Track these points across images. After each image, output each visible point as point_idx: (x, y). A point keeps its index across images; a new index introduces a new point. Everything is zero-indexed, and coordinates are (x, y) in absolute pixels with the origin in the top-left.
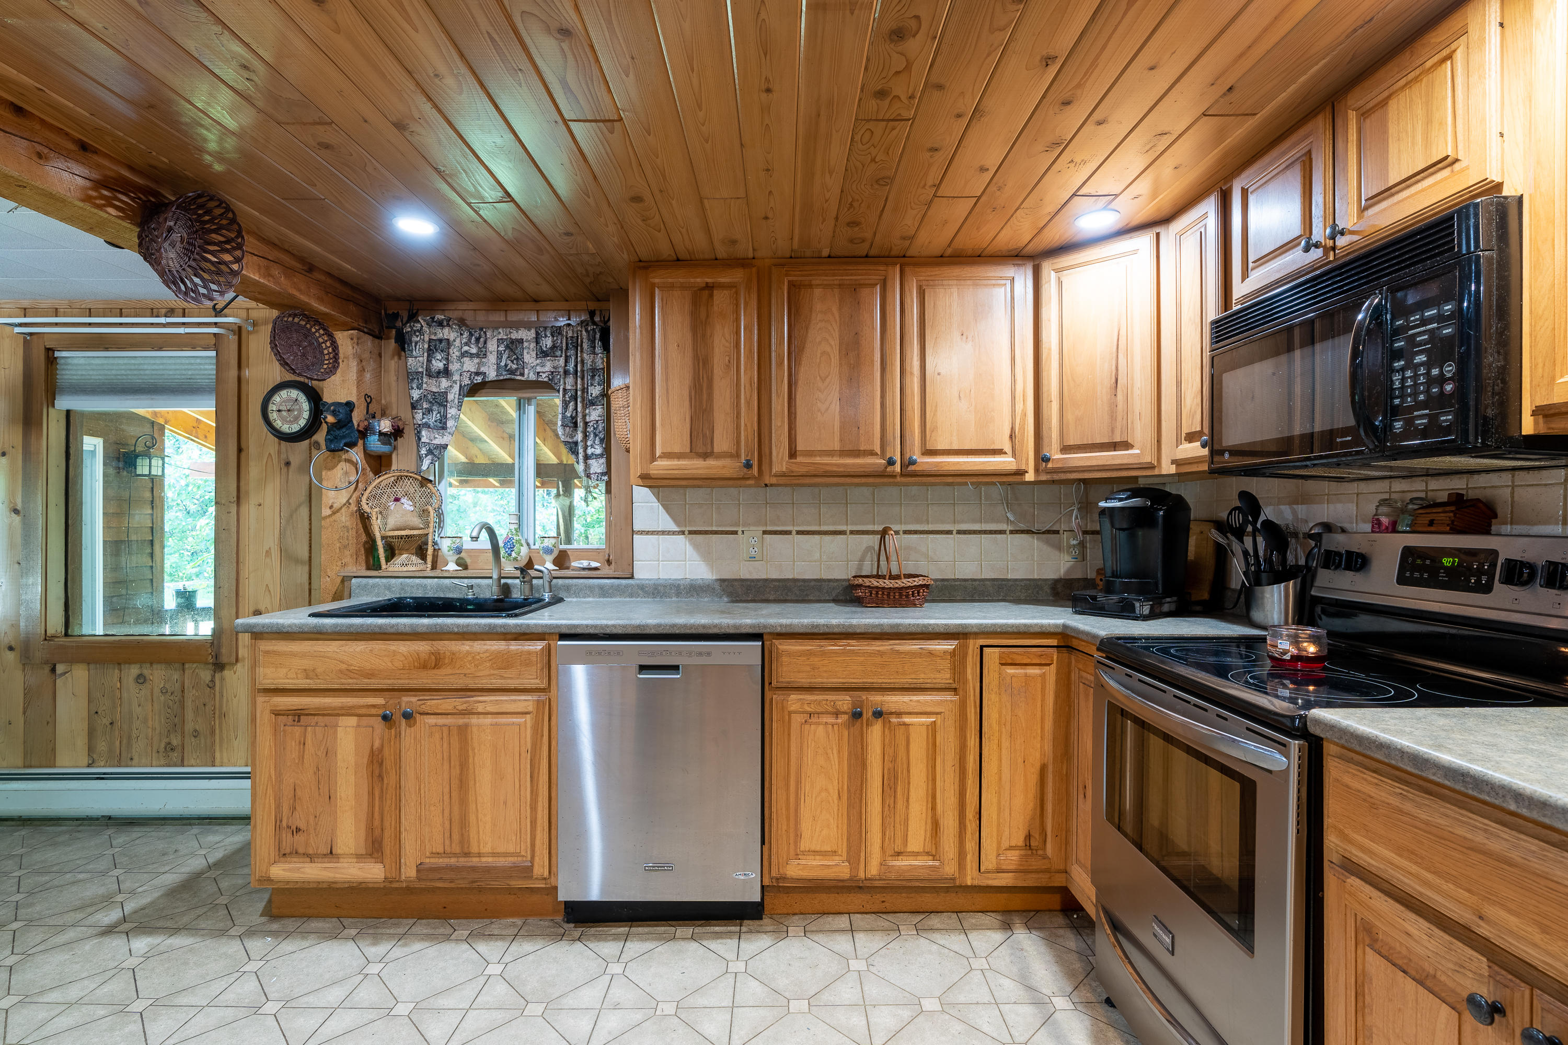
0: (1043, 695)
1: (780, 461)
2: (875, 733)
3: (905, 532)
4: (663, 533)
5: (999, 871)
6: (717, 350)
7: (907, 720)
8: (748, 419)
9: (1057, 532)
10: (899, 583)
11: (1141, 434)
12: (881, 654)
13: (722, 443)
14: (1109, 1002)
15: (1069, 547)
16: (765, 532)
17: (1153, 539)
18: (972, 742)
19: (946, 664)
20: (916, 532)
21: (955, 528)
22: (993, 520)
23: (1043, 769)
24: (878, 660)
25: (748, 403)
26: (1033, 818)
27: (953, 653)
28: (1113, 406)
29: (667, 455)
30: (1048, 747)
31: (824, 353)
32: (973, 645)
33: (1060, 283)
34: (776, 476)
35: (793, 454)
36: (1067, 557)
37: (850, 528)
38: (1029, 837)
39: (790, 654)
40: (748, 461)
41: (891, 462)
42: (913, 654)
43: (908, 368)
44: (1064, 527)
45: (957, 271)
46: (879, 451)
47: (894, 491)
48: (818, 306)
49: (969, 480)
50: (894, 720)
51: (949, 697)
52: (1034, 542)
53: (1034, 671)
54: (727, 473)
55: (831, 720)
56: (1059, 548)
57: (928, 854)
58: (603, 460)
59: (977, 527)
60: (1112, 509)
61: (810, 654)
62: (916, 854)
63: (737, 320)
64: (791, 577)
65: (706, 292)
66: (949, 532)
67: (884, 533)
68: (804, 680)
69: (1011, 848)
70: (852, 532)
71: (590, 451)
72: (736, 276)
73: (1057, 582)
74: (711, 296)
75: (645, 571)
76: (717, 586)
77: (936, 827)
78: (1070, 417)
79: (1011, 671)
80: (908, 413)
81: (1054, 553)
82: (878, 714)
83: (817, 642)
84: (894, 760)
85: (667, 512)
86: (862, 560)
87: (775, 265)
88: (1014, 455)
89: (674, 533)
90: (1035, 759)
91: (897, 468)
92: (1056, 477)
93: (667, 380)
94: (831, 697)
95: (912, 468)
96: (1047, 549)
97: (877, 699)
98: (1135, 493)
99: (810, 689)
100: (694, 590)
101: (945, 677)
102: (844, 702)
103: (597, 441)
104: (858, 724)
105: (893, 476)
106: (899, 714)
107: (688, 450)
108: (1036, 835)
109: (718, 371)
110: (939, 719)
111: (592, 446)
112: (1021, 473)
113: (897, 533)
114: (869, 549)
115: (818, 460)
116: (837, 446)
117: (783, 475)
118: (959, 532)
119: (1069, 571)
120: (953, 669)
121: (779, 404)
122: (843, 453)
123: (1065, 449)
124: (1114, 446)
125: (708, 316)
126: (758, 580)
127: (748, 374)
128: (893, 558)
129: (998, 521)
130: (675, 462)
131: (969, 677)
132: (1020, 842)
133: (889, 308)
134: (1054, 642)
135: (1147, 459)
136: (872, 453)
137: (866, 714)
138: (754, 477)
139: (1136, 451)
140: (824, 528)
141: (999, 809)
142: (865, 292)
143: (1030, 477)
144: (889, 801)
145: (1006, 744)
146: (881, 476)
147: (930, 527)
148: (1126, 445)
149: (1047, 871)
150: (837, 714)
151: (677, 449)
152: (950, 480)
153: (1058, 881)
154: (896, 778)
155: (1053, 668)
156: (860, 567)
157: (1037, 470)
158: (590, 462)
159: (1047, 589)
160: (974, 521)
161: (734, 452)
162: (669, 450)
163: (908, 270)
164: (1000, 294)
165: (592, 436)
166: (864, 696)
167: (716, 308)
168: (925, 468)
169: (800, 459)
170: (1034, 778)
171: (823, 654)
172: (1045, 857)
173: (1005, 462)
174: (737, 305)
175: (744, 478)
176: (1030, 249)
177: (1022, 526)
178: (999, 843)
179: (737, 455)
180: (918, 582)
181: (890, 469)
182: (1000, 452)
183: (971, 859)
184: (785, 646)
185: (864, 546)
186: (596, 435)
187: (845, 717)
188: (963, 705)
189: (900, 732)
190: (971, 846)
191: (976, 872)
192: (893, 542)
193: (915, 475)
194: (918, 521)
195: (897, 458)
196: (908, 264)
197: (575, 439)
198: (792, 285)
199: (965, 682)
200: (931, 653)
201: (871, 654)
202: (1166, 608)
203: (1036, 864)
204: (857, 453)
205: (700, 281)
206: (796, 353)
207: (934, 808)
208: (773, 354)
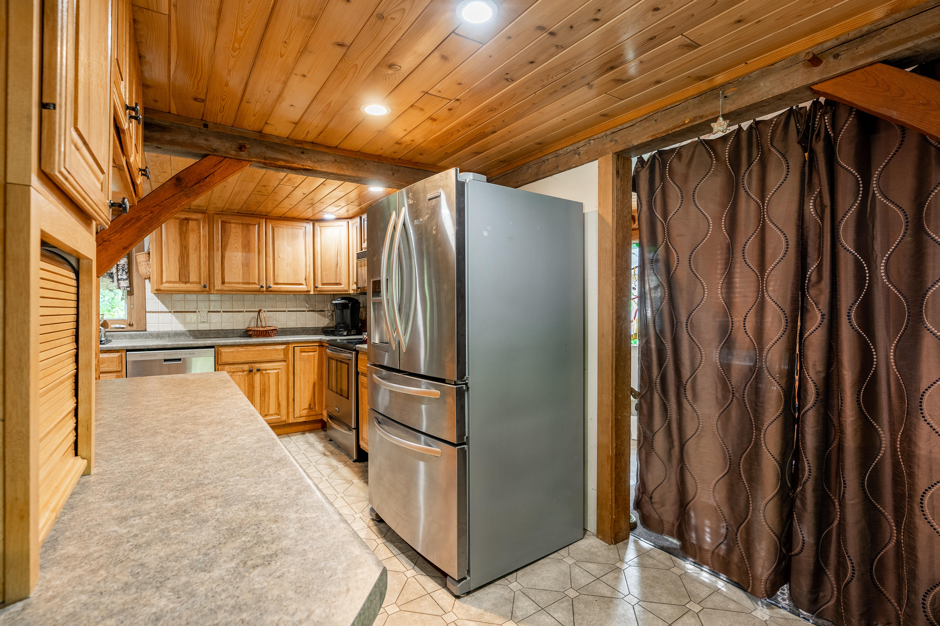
0: (314, 361)
1: (218, 285)
2: (257, 377)
3: (268, 311)
4: (161, 312)
5: (301, 417)
6: (191, 243)
7: (268, 372)
8: (204, 269)
9: (324, 311)
10: (265, 329)
11: (344, 281)
12: (259, 351)
13: (193, 277)
14: (331, 440)
15: (328, 316)
16: (209, 312)
17: (348, 312)
18: (291, 377)
19: (282, 353)
20: (272, 311)
21: (287, 310)
22: (301, 307)
23: (314, 384)
24: (258, 352)
25: (204, 264)
26: (311, 399)
27: (284, 349)
28: (336, 272)
29: (168, 282)
30: (316, 377)
31: (236, 247)
32: (291, 346)
33: (321, 231)
34: (216, 291)
35: (223, 283)
36: (327, 320)
37: (246, 310)
38: (310, 405)
39: (225, 352)
40: (205, 285)
41: (262, 287)
42: (271, 350)
43: (268, 254)
44: (326, 309)
45: (286, 223)
46: (257, 283)
47: (263, 296)
48: (233, 230)
49: (291, 293)
50: (264, 372)
51: (283, 363)
52: (316, 315)
53: (312, 354)
54: (195, 289)
55: (241, 374)
56: (325, 317)
57: (276, 414)
58: (128, 281)
59: (295, 309)
60: (336, 304)
61: (233, 352)
62: (272, 415)
63: (200, 232)
64: (220, 329)
65: (186, 221)
66: (285, 311)
67: (259, 311)
68: (231, 361)
69: (304, 409)
70: (246, 311)
71: (120, 277)
72: (199, 216)
73: (323, 328)
74: (188, 223)
75: (151, 328)
76: (187, 333)
77: (279, 405)
78: (324, 274)
79: (304, 354)
80: (268, 270)
81: (323, 318)
82: (258, 370)
83: (236, 348)
84: (264, 385)
85: (163, 303)
86: (250, 322)
87: (216, 214)
88: (306, 285)
89: (166, 312)
90: (312, 381)
91: (265, 289)
92: (320, 293)
93: (168, 253)
94: (241, 366)
95: (270, 289)
96: (320, 316)
97: (258, 366)
98: (343, 299)
99: (233, 364)
100: (177, 334)
101: (281, 357)
102: (246, 367)
103: (124, 273)
104: (251, 374)
105: (263, 292)
106: (266, 370)
107: (178, 280)
108: (312, 404)
109: (191, 251)
110: (280, 371)
111: (121, 275)
112: (309, 291)
113: (264, 311)
114: (253, 317)
115: (233, 285)
116: (241, 281)
117: (220, 290)
118: (288, 311)
119: (327, 325)
120: (284, 354)
121: (218, 265)
122: (243, 283)
123: (323, 284)
124: (337, 284)
125: (186, 230)
126: (206, 330)
127: (204, 253)
128: (263, 320)
129: (303, 307)
130: (172, 285)
131: (290, 356)
132: (307, 407)
133: (261, 233)
134: (317, 344)
135: (346, 288)
136: (255, 283)
137: (255, 371)
138: (207, 291)
139: (343, 286)
140: (234, 310)
141: (300, 398)
142: (251, 227)
143: (312, 293)
144: (263, 399)
145: (302, 377)
146: (258, 291)
147: (278, 309)
148: (340, 284)
149: (316, 415)
150: (243, 371)
151: (173, 280)
152: (284, 293)
153: (319, 418)
154: (265, 391)
155: (317, 352)
156: (250, 324)
157: (314, 290)
158: (120, 282)
159: (320, 330)
160: (294, 307)
161: (198, 281)
162: (169, 280)
163: (268, 220)
164: (301, 231)
165: (121, 270)
166: (253, 365)
167: (190, 228)
168: (275, 289)
169: (226, 285)
170: (311, 387)
171: (238, 352)
172: (315, 411)
173: (303, 288)
174: (199, 227)
175: (203, 291)
176: (312, 218)
177: (311, 309)
178: (300, 408)
179: (200, 283)
180: (272, 328)
181: (262, 289)
182: (301, 284)
183: (291, 414)
184: (223, 350)
185: (251, 316)
186: (123, 270)
187: (246, 372)
188: (288, 366)
189: (266, 376)
190: (291, 410)
191: (293, 418)
192: (262, 315)
193: (271, 291)
194: (273, 307)
195: (264, 285)
196: (268, 219)
197: (111, 272)
198: (223, 223)
199: (289, 358)
200: (277, 349)
201: (255, 351)
202: (352, 333)
203: (312, 413)
204: (249, 283)
205: (183, 216)
206: (224, 248)
207: (278, 399)
208: (215, 246)
